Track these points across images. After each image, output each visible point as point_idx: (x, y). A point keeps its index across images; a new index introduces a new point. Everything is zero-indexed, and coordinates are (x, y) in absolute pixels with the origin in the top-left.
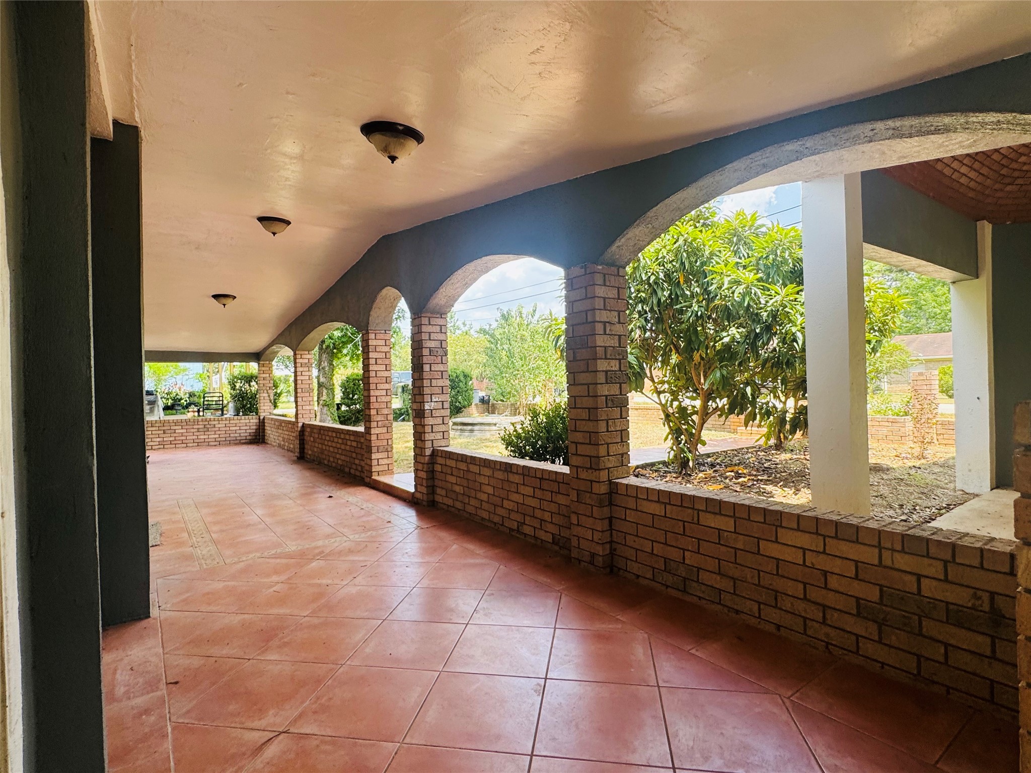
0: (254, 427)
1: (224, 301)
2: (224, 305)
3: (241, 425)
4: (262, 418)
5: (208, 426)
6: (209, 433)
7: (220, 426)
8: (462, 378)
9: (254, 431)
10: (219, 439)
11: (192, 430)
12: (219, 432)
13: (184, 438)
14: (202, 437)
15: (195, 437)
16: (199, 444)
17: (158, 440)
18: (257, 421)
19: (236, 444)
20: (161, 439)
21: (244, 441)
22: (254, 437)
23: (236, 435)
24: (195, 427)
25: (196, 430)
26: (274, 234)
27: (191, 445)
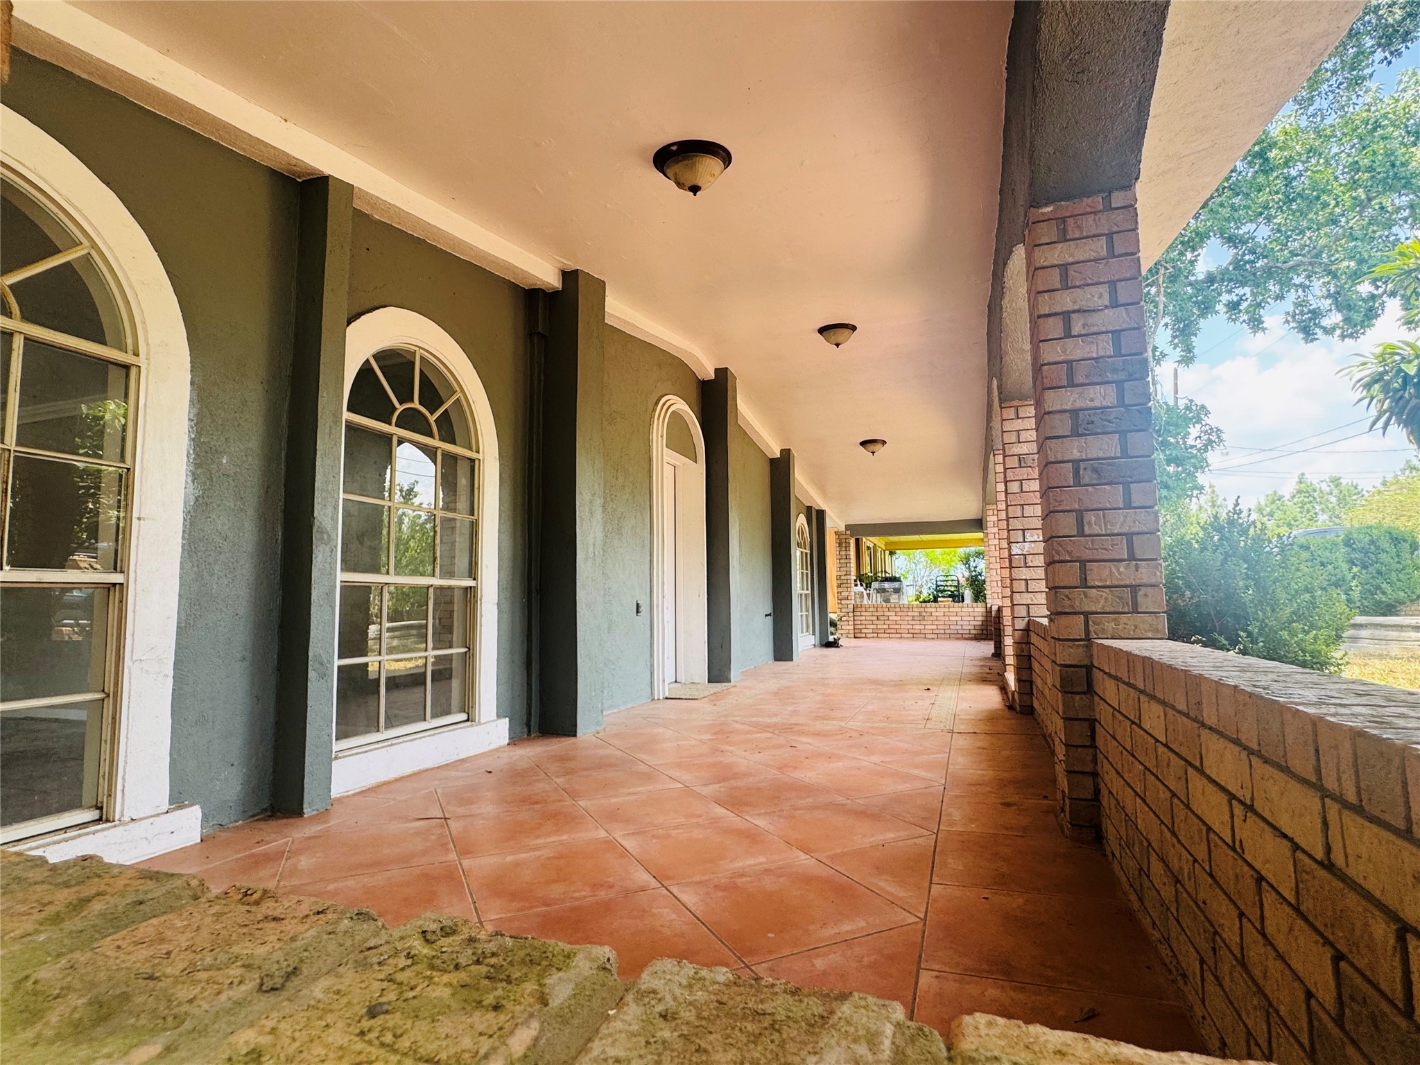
0: (980, 618)
1: (872, 447)
2: (873, 453)
3: (963, 614)
4: (989, 606)
5: (924, 614)
6: (925, 623)
7: (937, 614)
8: (1385, 544)
9: (980, 623)
10: (937, 631)
11: (907, 618)
12: (937, 623)
13: (897, 627)
14: (918, 627)
15: (910, 627)
16: (914, 636)
17: (872, 627)
18: (984, 610)
19: (957, 639)
20: (874, 627)
21: (967, 636)
22: (980, 632)
23: (958, 627)
24: (910, 614)
25: (910, 618)
26: (838, 345)
27: (906, 636)
